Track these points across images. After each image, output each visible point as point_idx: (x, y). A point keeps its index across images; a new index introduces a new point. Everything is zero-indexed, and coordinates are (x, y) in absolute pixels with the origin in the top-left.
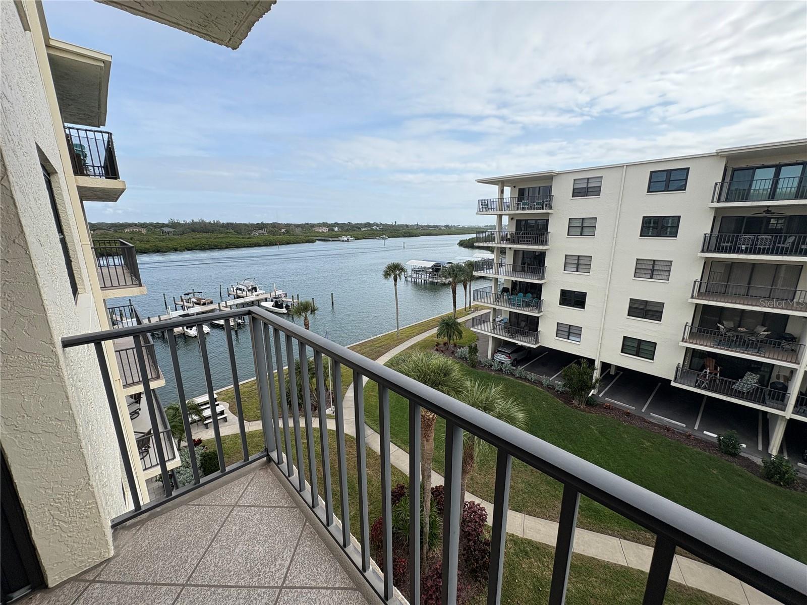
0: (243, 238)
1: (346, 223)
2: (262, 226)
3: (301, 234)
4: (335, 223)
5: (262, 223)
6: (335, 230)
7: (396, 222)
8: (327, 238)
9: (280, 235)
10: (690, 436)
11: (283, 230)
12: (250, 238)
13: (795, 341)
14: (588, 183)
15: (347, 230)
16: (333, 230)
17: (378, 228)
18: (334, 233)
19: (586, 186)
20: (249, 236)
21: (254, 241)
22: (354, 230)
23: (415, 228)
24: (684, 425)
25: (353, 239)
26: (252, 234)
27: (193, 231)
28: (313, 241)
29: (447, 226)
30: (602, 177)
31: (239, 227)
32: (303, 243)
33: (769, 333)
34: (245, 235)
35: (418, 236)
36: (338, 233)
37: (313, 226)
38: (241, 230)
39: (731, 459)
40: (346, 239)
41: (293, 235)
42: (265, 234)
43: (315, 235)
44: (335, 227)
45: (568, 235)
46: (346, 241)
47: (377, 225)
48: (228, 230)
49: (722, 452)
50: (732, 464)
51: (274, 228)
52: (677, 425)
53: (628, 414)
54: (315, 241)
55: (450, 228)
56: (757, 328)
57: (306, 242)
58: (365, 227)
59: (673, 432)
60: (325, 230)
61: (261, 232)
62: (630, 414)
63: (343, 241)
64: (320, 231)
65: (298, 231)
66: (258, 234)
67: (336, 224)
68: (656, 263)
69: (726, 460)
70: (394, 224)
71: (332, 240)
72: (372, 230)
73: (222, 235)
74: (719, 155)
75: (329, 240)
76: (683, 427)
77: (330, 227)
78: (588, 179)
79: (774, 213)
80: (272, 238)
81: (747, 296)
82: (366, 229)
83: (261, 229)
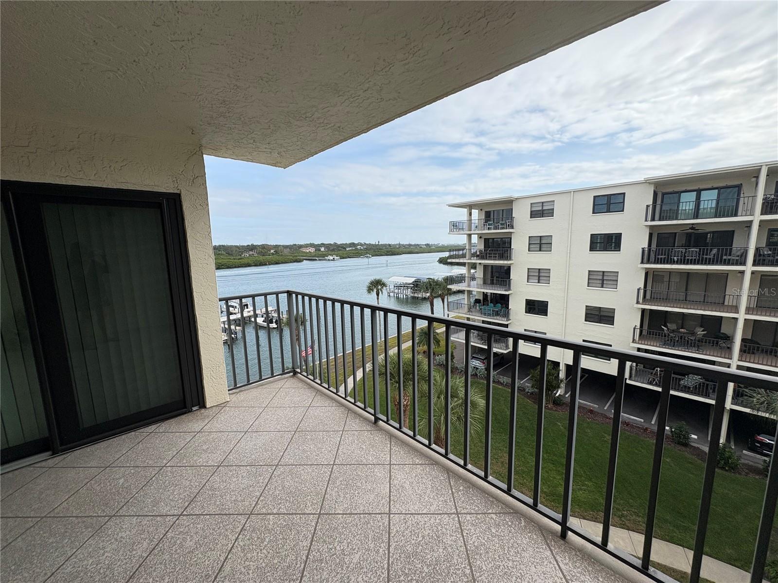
0: (234, 259)
1: (332, 243)
2: (252, 248)
3: (289, 254)
4: (321, 244)
5: (252, 245)
6: (322, 250)
7: (379, 242)
8: (314, 258)
9: (269, 255)
10: (646, 429)
11: (272, 251)
12: (241, 259)
13: (729, 340)
14: (543, 206)
15: (333, 250)
16: (320, 250)
17: (362, 248)
18: (320, 253)
19: (541, 209)
20: (239, 257)
21: (245, 261)
22: (340, 250)
23: (398, 247)
24: (642, 420)
25: (338, 258)
26: (243, 255)
28: (300, 261)
29: (427, 245)
30: (554, 201)
31: (231, 248)
32: (291, 262)
33: (705, 332)
34: (236, 256)
35: (401, 254)
36: (324, 253)
37: (301, 246)
38: (232, 251)
39: (684, 448)
40: (331, 258)
41: (282, 255)
42: (254, 255)
43: (302, 255)
44: (322, 247)
45: (529, 251)
46: (332, 260)
47: (361, 245)
48: (220, 252)
49: (675, 443)
50: (684, 453)
51: (264, 249)
52: (636, 420)
53: (591, 411)
54: (303, 261)
55: (430, 247)
56: (696, 329)
57: (294, 262)
58: (350, 247)
59: (632, 426)
60: (312, 250)
61: (251, 253)
62: (593, 411)
63: (329, 260)
64: (308, 251)
65: (286, 251)
66: (248, 255)
67: (323, 244)
68: (605, 274)
69: (679, 450)
70: (377, 243)
71: (319, 260)
72: (357, 249)
74: (647, 182)
75: (316, 260)
76: (641, 422)
77: (317, 247)
78: (543, 203)
79: (698, 230)
80: (261, 258)
81: (686, 301)
82: (351, 249)
83: (252, 250)
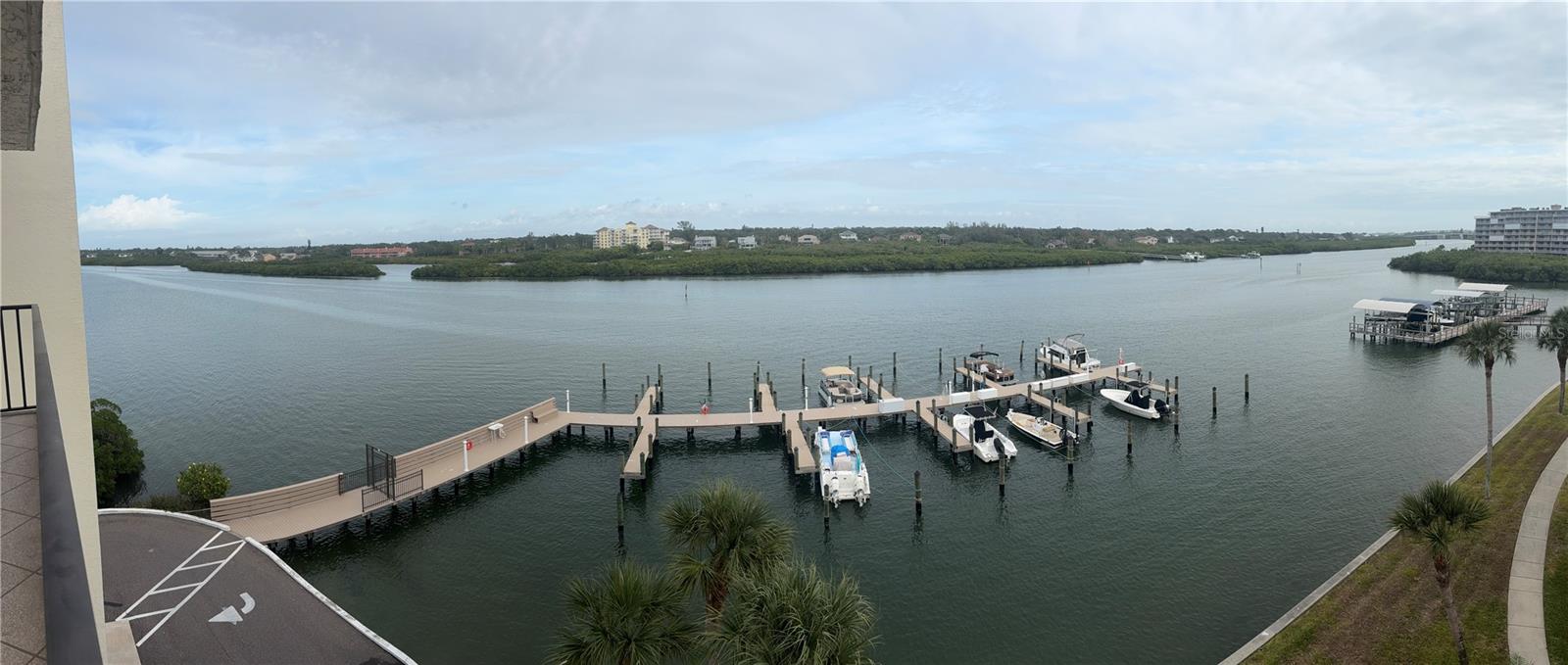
0: (1035, 252)
1: (1184, 229)
2: (1059, 234)
3: (1118, 248)
4: (1166, 230)
5: (1059, 229)
6: (1170, 242)
7: (1262, 229)
8: (1160, 256)
9: (1086, 248)
11: (1090, 241)
12: (1044, 252)
15: (1188, 242)
16: (1166, 241)
17: (1237, 239)
18: (1168, 247)
20: (1043, 249)
21: (1053, 257)
22: (1200, 242)
23: (1297, 238)
25: (1203, 257)
26: (1048, 246)
27: (974, 240)
28: (1136, 260)
29: (1348, 235)
31: (1030, 234)
32: (1123, 262)
34: (1037, 246)
35: (1309, 252)
36: (1174, 247)
37: (1132, 234)
38: (1032, 239)
40: (1192, 257)
41: (1106, 249)
42: (1065, 247)
43: (1139, 249)
44: (1169, 236)
47: (1233, 233)
48: (1016, 240)
51: (1077, 236)
54: (1142, 261)
55: (1352, 239)
57: (1128, 262)
58: (1216, 237)
60: (1153, 241)
61: (1059, 242)
63: (1187, 261)
64: (1146, 242)
65: (1112, 242)
66: (1055, 246)
67: (1169, 232)
70: (1260, 232)
71: (1170, 260)
72: (1228, 241)
73: (1008, 247)
75: (1164, 259)
77: (1160, 236)
80: (1076, 253)
82: (1217, 240)
83: (1059, 238)
